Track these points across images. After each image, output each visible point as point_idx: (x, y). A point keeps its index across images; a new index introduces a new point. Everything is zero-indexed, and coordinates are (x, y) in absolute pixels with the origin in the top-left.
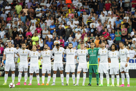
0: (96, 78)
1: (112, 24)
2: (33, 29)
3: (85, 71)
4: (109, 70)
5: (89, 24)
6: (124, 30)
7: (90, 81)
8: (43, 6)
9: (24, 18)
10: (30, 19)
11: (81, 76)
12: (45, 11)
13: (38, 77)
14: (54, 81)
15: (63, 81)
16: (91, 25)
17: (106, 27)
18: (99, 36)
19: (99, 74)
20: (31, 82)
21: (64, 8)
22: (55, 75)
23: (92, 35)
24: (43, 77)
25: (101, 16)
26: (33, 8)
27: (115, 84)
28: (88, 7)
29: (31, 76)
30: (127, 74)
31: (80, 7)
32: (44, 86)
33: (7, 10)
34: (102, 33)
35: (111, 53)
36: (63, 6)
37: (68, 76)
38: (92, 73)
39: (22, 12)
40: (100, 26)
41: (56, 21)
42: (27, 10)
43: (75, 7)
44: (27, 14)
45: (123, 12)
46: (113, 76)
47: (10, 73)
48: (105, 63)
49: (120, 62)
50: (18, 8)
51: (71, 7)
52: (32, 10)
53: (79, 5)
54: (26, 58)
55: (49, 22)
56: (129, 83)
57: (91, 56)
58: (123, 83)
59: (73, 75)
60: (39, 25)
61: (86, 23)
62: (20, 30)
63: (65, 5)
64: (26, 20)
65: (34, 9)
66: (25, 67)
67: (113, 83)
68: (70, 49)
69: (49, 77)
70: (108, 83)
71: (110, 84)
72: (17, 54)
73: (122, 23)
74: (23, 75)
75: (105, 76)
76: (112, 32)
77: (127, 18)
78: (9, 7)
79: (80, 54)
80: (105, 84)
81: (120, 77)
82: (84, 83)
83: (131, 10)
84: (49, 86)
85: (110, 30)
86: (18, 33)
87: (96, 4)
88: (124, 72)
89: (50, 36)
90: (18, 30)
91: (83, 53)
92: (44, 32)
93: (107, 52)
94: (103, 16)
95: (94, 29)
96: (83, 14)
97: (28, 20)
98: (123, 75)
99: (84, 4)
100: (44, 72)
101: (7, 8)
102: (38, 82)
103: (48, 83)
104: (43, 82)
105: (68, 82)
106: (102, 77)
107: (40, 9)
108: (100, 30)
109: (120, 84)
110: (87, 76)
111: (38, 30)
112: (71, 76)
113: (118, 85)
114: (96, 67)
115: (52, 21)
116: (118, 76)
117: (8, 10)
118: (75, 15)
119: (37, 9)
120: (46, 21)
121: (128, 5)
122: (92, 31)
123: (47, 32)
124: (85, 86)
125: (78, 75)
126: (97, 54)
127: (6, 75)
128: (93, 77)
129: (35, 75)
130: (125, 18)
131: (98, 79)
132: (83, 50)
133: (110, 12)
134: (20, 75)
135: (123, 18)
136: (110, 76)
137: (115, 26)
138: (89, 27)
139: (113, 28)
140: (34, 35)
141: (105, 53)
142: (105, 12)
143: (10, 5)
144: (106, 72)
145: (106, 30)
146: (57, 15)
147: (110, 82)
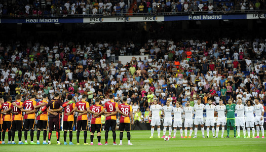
0: (233, 131)
1: (218, 82)
2: (147, 88)
3: (223, 125)
4: (246, 123)
5: (197, 83)
6: (229, 88)
7: (228, 133)
8: (154, 67)
9: (138, 78)
10: (144, 79)
11: (220, 129)
12: (157, 72)
13: (181, 130)
14: (196, 134)
15: (203, 134)
16: (199, 83)
17: (212, 85)
18: (207, 93)
19: (236, 127)
20: (175, 135)
21: (174, 69)
22: (196, 129)
23: (201, 92)
24: (186, 130)
25: (207, 75)
26: (145, 69)
27: (251, 135)
28: (195, 68)
29: (175, 130)
30: (262, 127)
31: (187, 68)
32: (187, 139)
33: (122, 71)
34: (209, 91)
35: (247, 108)
36: (172, 67)
37: (208, 129)
38: (230, 126)
39: (136, 73)
40: (207, 84)
41: (167, 81)
42: (140, 71)
43: (183, 68)
44: (140, 75)
45: (227, 72)
46: (249, 129)
47: (156, 128)
48: (242, 117)
49: (255, 116)
50: (132, 69)
51: (180, 68)
52: (145, 71)
53: (186, 66)
54: (170, 114)
55: (161, 82)
56: (263, 135)
57: (228, 111)
58: (258, 135)
59: (213, 129)
60: (152, 85)
61: (194, 82)
62: (135, 89)
63: (174, 66)
64: (140, 80)
65: (147, 70)
66: (169, 122)
67: (249, 135)
68: (210, 105)
69: (191, 130)
70: (245, 135)
71: (247, 135)
72: (162, 110)
73: (227, 81)
74: (168, 129)
75: (241, 128)
76: (218, 90)
77: (231, 77)
78: (125, 69)
79: (219, 109)
80: (242, 136)
81: (256, 129)
82: (222, 135)
83: (233, 70)
84: (192, 138)
85: (216, 88)
86: (134, 92)
87: (202, 65)
88: (259, 125)
89: (164, 94)
90: (134, 89)
91: (222, 109)
92: (157, 90)
93: (243, 108)
94: (209, 76)
95: (202, 87)
96: (190, 74)
97: (142, 79)
98: (258, 128)
99: (191, 65)
100: (186, 126)
101: (122, 69)
102: (182, 135)
103: (190, 135)
104: (186, 135)
105: (208, 135)
106: (239, 129)
107: (152, 70)
108: (207, 88)
109: (256, 135)
110: (225, 129)
111: (152, 89)
112: (211, 129)
113: (254, 136)
114: (233, 121)
115: (164, 81)
116: (254, 129)
117: (124, 71)
118: (184, 75)
119: (149, 70)
120: (159, 81)
121: (230, 66)
122: (200, 89)
123: (160, 90)
124: (224, 138)
125: (218, 129)
126: (234, 109)
127: (153, 129)
128: (231, 130)
129: (178, 129)
130: (229, 77)
131: (235, 132)
132: (222, 106)
133: (215, 72)
134: (165, 129)
135: (227, 77)
136: (246, 129)
137: (220, 85)
138: (197, 86)
139: (219, 86)
140: (149, 93)
141: (241, 108)
142: (210, 72)
143: (125, 67)
144: (243, 125)
145: (213, 88)
146: (167, 75)
147: (247, 134)
